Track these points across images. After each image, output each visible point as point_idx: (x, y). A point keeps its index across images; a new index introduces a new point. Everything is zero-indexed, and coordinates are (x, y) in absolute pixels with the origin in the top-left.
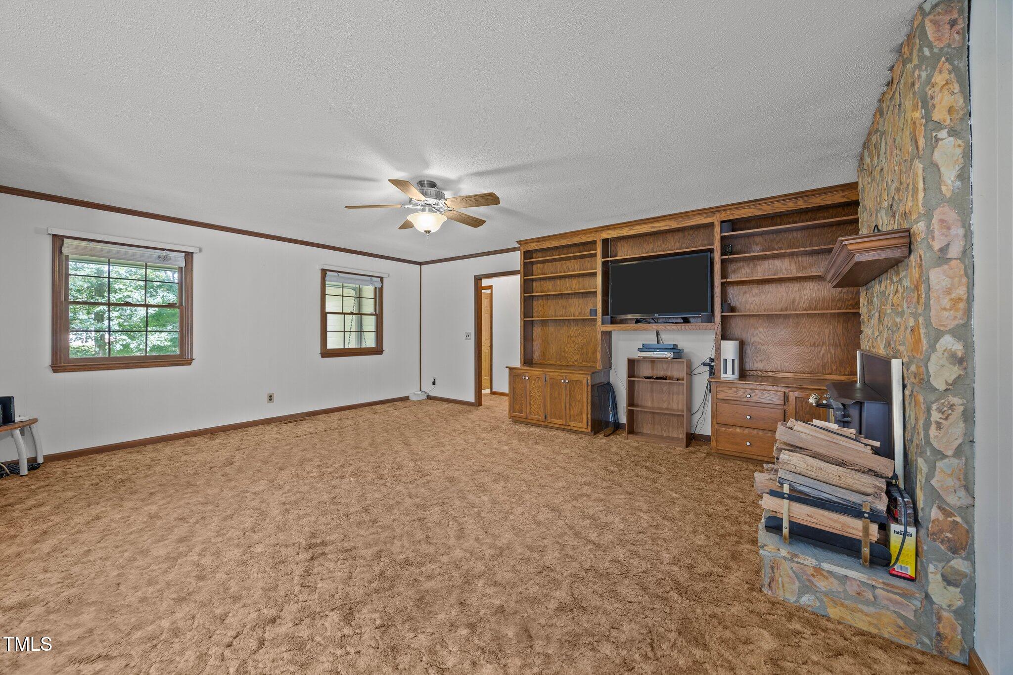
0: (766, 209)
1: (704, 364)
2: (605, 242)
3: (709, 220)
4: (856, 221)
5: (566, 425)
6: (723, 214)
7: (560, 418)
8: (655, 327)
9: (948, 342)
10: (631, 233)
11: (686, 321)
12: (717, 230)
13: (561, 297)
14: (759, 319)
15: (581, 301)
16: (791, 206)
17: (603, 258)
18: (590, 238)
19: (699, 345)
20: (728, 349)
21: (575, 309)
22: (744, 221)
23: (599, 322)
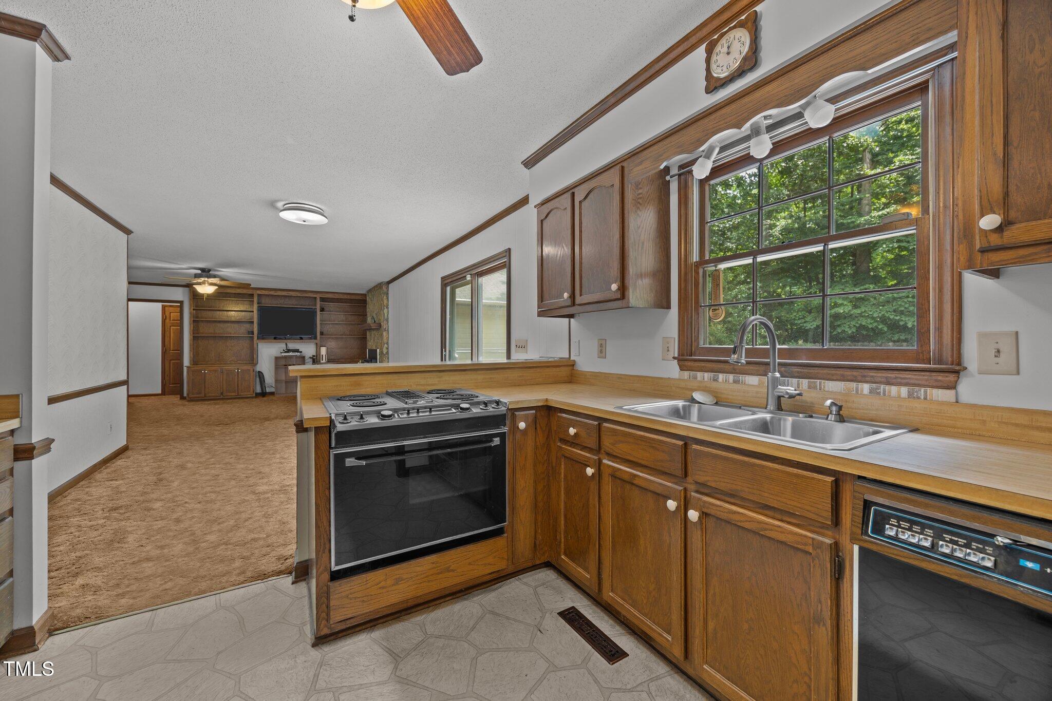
0: (337, 296)
1: (311, 358)
2: (259, 295)
3: (315, 296)
4: (366, 306)
5: (238, 395)
6: (321, 294)
7: (235, 392)
8: (285, 341)
10: (275, 294)
11: (301, 338)
12: (318, 301)
13: (220, 322)
14: (332, 338)
15: (236, 325)
16: (345, 297)
17: (258, 304)
18: (250, 292)
19: (308, 349)
20: (323, 351)
21: (231, 330)
22: (328, 299)
23: (255, 338)
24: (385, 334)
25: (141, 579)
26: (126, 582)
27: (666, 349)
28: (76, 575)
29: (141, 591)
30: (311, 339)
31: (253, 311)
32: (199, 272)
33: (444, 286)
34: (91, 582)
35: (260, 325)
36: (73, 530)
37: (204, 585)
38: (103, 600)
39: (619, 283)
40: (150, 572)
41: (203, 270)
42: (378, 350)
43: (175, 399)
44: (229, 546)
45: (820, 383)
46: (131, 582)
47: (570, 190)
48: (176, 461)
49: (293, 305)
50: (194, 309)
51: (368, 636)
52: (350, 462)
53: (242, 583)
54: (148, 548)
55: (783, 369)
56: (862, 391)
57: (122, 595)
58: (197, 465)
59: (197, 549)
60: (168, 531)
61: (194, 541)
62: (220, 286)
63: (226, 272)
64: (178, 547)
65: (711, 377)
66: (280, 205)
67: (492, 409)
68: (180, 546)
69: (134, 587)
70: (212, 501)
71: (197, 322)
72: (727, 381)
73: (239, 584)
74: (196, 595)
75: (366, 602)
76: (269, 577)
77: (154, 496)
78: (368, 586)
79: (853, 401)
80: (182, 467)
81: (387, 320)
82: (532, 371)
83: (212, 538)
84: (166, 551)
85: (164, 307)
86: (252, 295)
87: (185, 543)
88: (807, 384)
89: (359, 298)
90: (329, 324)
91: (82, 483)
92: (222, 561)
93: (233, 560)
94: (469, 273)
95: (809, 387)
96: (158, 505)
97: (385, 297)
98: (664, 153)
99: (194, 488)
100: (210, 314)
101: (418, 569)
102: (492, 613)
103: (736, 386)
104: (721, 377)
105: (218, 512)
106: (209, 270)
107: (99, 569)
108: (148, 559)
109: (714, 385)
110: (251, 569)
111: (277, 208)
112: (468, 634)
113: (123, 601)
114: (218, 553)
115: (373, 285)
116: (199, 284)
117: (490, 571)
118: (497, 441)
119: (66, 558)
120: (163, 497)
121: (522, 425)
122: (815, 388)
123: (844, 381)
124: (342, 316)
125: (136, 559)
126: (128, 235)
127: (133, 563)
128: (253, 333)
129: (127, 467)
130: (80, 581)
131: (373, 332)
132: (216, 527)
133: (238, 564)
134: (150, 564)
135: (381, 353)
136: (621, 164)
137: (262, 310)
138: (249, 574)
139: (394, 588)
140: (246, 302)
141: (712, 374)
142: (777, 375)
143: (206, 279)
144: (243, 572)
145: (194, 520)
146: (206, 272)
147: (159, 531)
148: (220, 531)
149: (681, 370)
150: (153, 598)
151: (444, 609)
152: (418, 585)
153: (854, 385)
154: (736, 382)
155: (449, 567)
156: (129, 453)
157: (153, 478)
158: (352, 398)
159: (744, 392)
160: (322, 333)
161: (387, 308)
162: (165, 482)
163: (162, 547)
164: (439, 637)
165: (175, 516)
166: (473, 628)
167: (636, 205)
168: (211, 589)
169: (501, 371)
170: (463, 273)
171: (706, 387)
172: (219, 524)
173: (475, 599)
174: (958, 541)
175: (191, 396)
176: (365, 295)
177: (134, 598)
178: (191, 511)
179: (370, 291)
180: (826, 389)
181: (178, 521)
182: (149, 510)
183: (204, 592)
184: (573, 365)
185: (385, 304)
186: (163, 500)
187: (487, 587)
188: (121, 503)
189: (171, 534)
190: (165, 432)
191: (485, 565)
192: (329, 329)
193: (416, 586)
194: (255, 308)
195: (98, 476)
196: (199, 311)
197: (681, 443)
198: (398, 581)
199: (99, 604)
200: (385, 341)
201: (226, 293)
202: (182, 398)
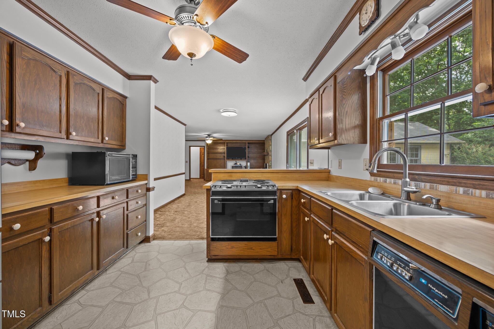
0: (254, 142)
1: (244, 166)
2: (227, 143)
4: (265, 145)
6: (248, 141)
8: (236, 160)
9: (270, 162)
10: (232, 142)
11: (241, 159)
12: (247, 143)
13: (215, 153)
14: (252, 159)
15: (220, 154)
16: (257, 142)
17: (227, 146)
18: (224, 142)
19: (243, 163)
20: (249, 164)
21: (219, 156)
22: (251, 143)
23: (226, 159)
24: (270, 157)
25: (175, 232)
26: (172, 231)
27: (365, 165)
28: (163, 227)
29: (174, 235)
30: (244, 159)
31: (225, 149)
32: (207, 136)
33: (288, 135)
34: (165, 229)
35: (227, 154)
36: (166, 215)
37: (188, 237)
38: (166, 235)
39: (333, 133)
40: (177, 230)
41: (208, 135)
42: (268, 164)
43: (202, 180)
44: (198, 228)
45: (436, 186)
46: (173, 232)
47: (318, 90)
48: (195, 200)
49: (238, 146)
50: (208, 149)
51: (223, 264)
52: (216, 201)
53: (197, 239)
54: (180, 224)
55: (411, 176)
56: (459, 192)
57: (170, 235)
58: (200, 202)
59: (190, 227)
60: (186, 220)
61: (191, 225)
62: (213, 140)
63: (215, 135)
64: (186, 225)
65: (383, 180)
66: (221, 111)
67: (270, 188)
68: (187, 225)
69: (173, 233)
70: (199, 214)
71: (209, 153)
72: (390, 183)
73: (196, 239)
74: (185, 239)
75: (221, 251)
76: (204, 239)
77: (186, 210)
78: (222, 246)
79: (453, 198)
80: (196, 202)
81: (271, 151)
82: (306, 174)
83: (195, 224)
84: (183, 225)
85: (200, 148)
86: (225, 143)
87: (188, 224)
88: (429, 186)
89: (262, 142)
90: (251, 153)
91: (172, 203)
92: (195, 232)
93: (198, 232)
94: (295, 129)
95: (430, 188)
96: (186, 212)
97: (270, 141)
98: (349, 66)
99: (196, 209)
100: (212, 150)
101: (240, 245)
102: (267, 270)
103: (394, 186)
104: (388, 180)
105: (200, 217)
106: (210, 135)
107: (167, 227)
108: (178, 227)
109: (385, 185)
110: (201, 236)
111: (220, 112)
112: (255, 274)
113: (170, 236)
114: (195, 229)
115: (266, 136)
116: (207, 140)
117: (269, 254)
118: (272, 201)
119: (162, 222)
120: (188, 210)
121: (284, 196)
122: (433, 188)
123: (449, 185)
124: (256, 150)
125: (176, 226)
126: (185, 126)
127: (175, 227)
128: (225, 157)
129: (183, 200)
130: (163, 229)
131: (267, 156)
132: (197, 222)
133: (198, 233)
134: (179, 228)
135: (269, 165)
136: (334, 75)
137: (227, 148)
138: (200, 237)
139: (231, 249)
140: (223, 146)
141: (384, 179)
142: (408, 180)
143: (209, 138)
144: (199, 236)
145: (193, 218)
146: (209, 136)
147: (184, 220)
148: (198, 223)
149: (371, 176)
150: (176, 237)
151: (251, 264)
152: (240, 251)
153: (454, 188)
154: (395, 183)
155: (252, 248)
156: (185, 196)
157: (188, 204)
158: (225, 181)
159: (398, 189)
160: (248, 157)
161: (271, 146)
162: (190, 206)
163: (183, 224)
164: (244, 272)
165: (189, 216)
166: (258, 273)
167: (342, 93)
168: (189, 238)
169: (290, 173)
170: (293, 130)
171: (381, 185)
172: (199, 221)
173: (264, 264)
174: (401, 265)
175: (206, 179)
176: (264, 141)
177: (172, 236)
178: (193, 215)
179: (266, 139)
180: (439, 190)
181: (189, 218)
182: (183, 213)
183: (187, 239)
184: (329, 172)
185: (270, 144)
186: (188, 211)
187: (271, 261)
188: (178, 210)
189: (186, 221)
190: (196, 190)
191: (267, 251)
192: (251, 155)
193: (239, 251)
194: (225, 148)
195: (176, 202)
196: (209, 150)
197: (330, 208)
198: (232, 247)
199: (164, 235)
200: (270, 160)
201: (217, 142)
202: (204, 180)
